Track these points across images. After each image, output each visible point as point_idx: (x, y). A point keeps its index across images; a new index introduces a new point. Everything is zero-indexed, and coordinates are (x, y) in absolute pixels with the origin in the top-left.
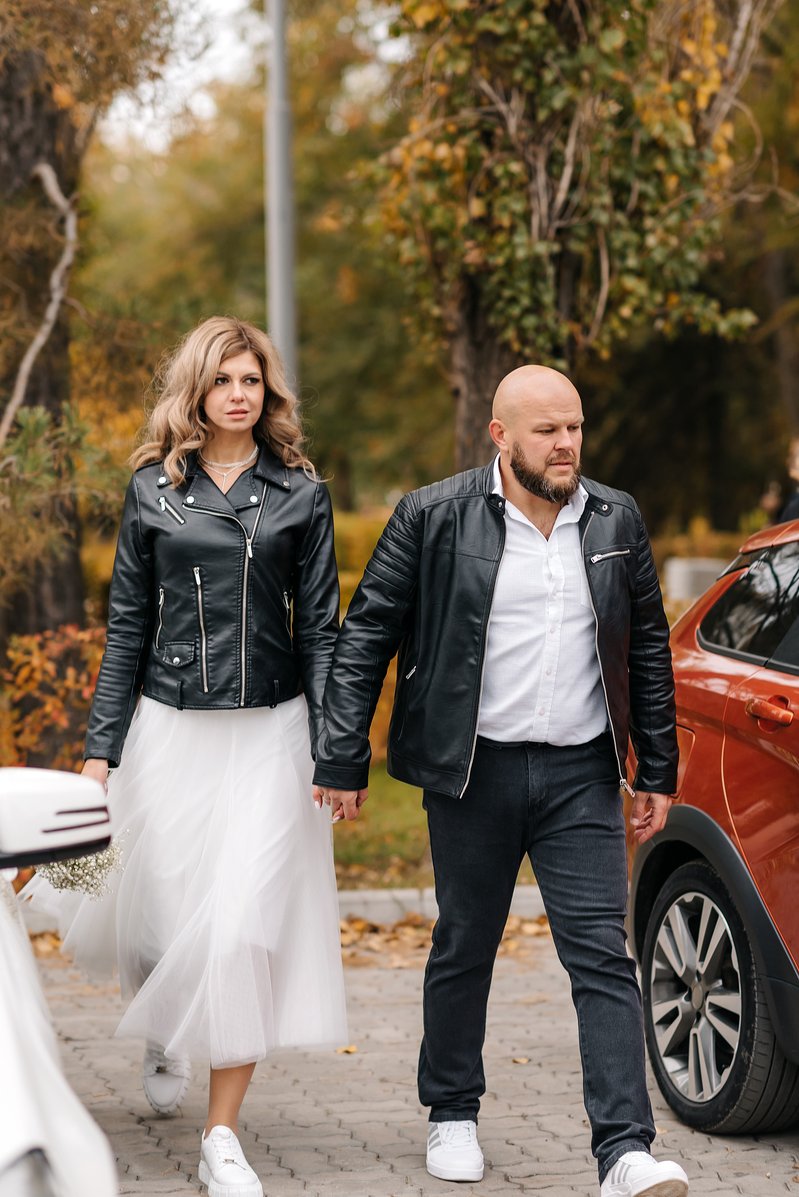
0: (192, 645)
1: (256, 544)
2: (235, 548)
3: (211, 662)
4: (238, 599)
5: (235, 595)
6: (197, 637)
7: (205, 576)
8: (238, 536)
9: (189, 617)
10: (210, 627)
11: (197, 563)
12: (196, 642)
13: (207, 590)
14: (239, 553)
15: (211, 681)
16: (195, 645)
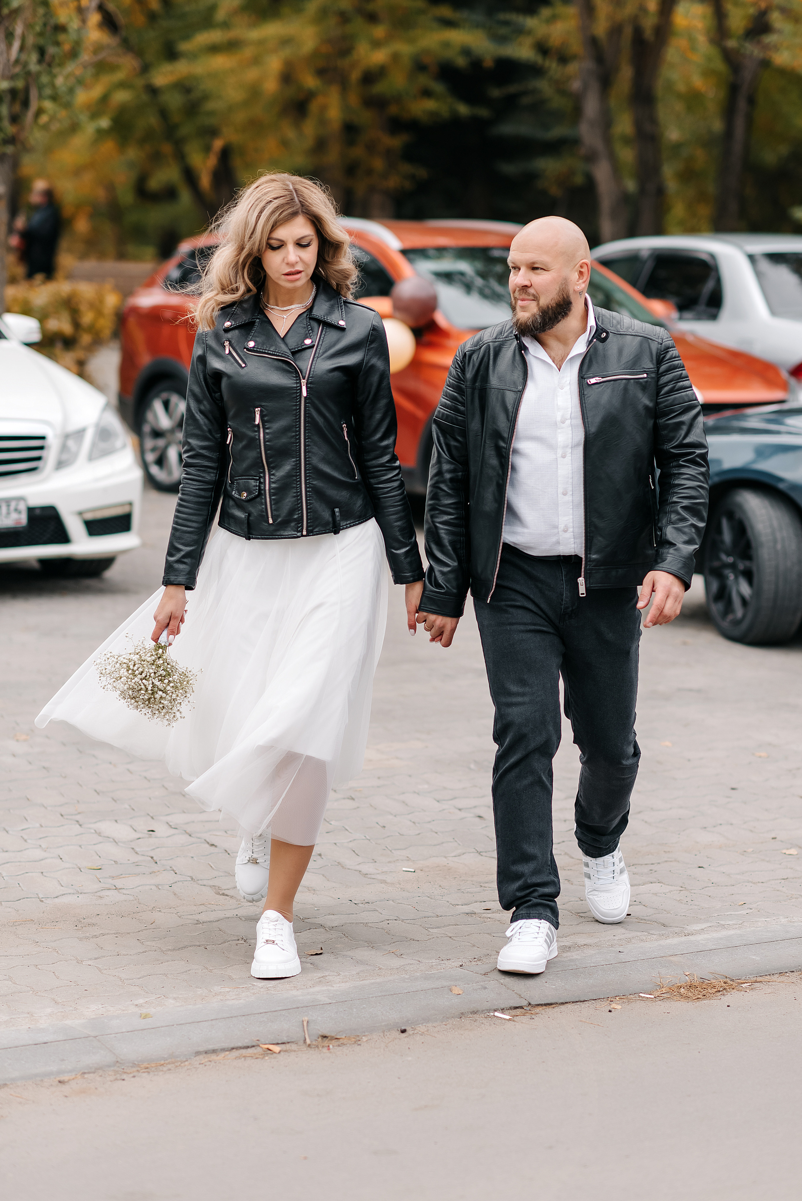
0: (256, 480)
1: (311, 383)
2: (292, 388)
3: (273, 496)
4: (297, 435)
5: (294, 432)
6: (261, 472)
7: (265, 416)
8: (294, 377)
9: (252, 454)
10: (272, 463)
11: (258, 403)
12: (260, 477)
13: (268, 428)
14: (295, 393)
15: (275, 513)
16: (259, 479)
